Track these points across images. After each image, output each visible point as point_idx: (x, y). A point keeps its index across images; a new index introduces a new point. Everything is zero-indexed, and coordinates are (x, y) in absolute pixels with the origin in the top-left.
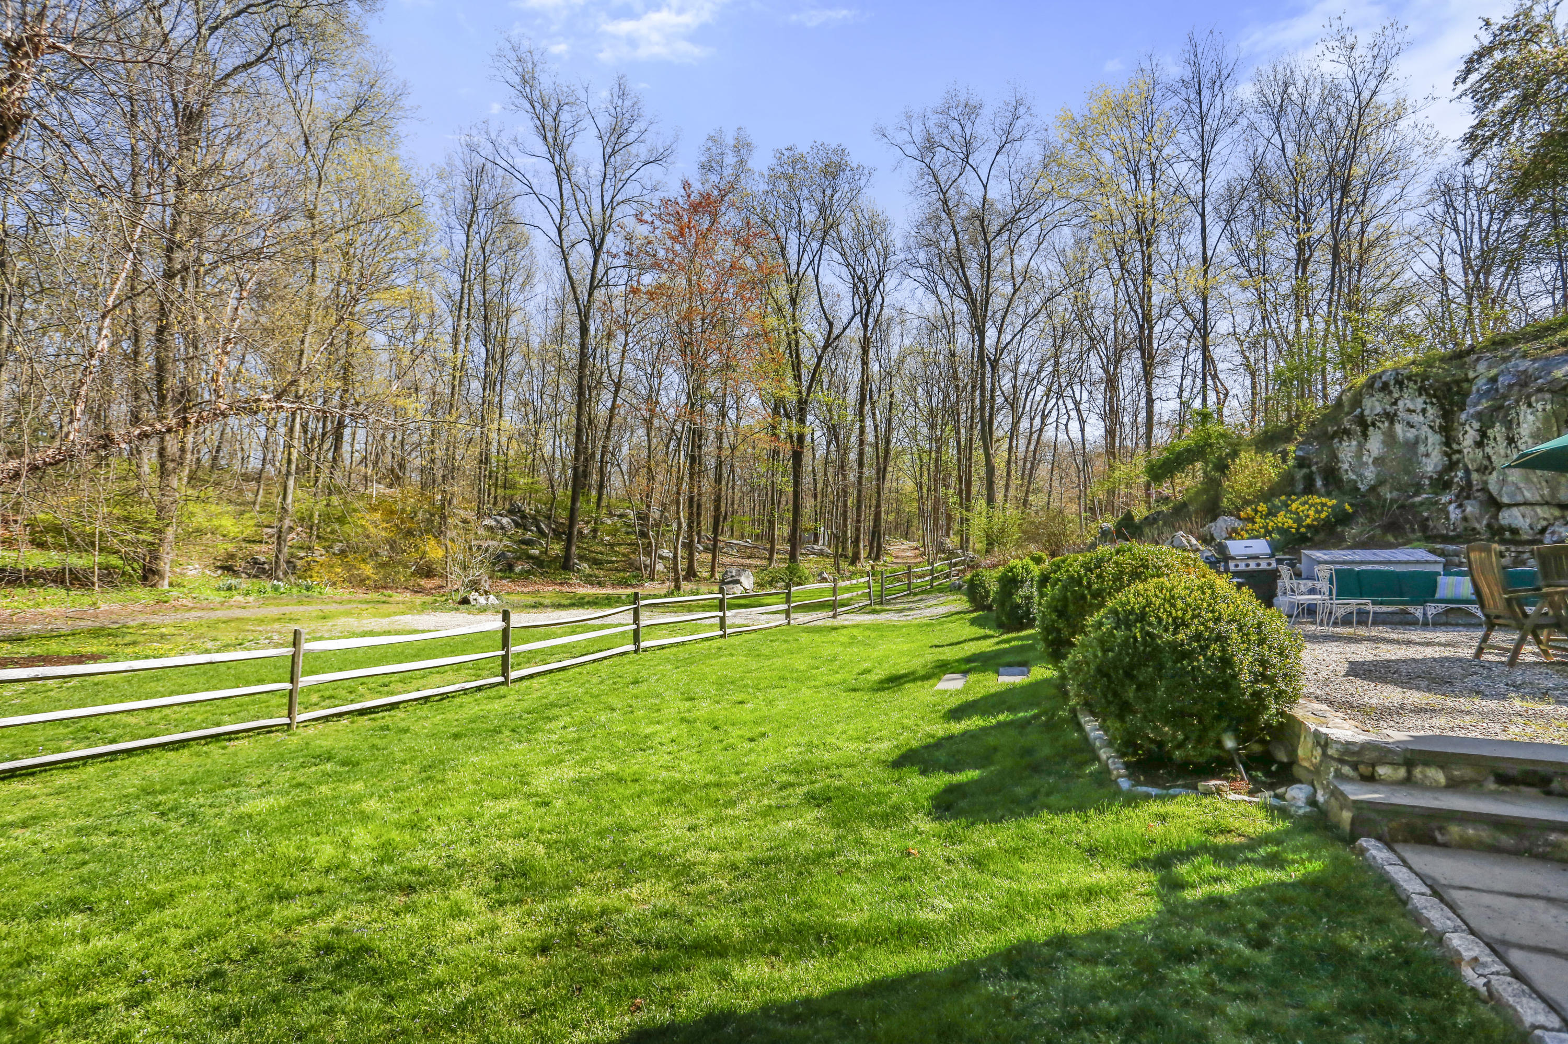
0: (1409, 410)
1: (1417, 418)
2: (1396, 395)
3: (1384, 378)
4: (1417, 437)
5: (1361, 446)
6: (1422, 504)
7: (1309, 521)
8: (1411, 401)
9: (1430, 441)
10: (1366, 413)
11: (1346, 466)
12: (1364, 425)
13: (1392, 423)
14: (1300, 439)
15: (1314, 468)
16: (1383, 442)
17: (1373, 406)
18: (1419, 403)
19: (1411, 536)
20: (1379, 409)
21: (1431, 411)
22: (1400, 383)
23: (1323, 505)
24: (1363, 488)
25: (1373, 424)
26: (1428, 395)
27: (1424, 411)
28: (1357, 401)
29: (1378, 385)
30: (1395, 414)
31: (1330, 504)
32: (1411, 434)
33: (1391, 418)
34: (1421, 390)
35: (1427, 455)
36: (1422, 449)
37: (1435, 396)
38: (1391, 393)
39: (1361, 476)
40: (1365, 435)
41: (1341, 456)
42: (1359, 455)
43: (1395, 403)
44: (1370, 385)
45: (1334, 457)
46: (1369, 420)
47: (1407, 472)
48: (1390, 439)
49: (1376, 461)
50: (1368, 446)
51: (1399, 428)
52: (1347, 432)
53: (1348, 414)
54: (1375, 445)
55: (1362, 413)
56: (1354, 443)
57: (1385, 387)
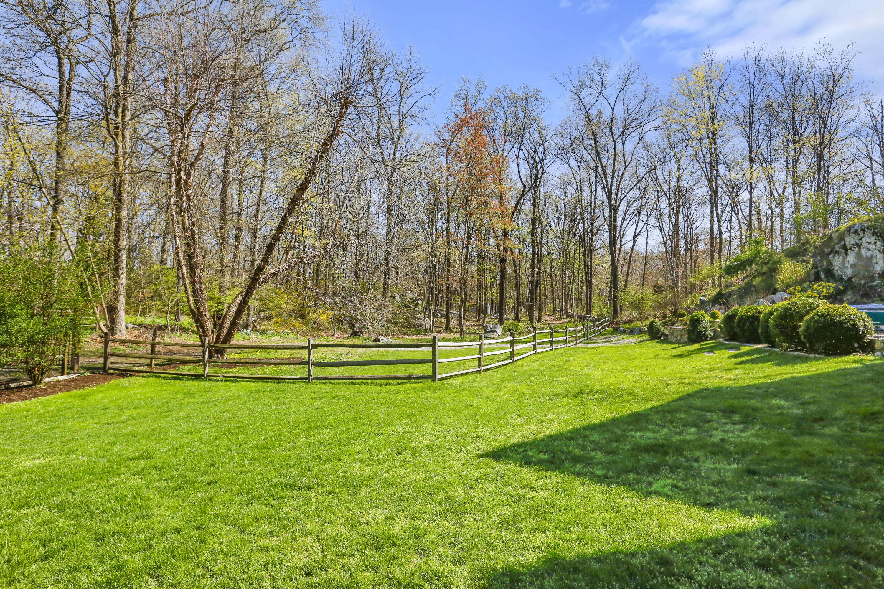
0: (868, 243)
1: (872, 246)
2: (861, 236)
3: (855, 228)
4: (872, 255)
5: (844, 259)
6: (877, 286)
7: (824, 294)
8: (868, 239)
9: (878, 257)
10: (847, 243)
11: (837, 268)
12: (846, 249)
13: (860, 248)
14: (810, 254)
15: (819, 269)
16: (856, 257)
17: (850, 240)
18: (873, 240)
19: (874, 299)
20: (853, 242)
21: (878, 243)
22: (863, 230)
23: (830, 286)
24: (845, 278)
25: (850, 249)
26: (877, 236)
27: (875, 243)
28: (841, 238)
29: (853, 230)
30: (861, 244)
31: (833, 286)
32: (869, 254)
33: (859, 246)
34: (874, 234)
35: (877, 263)
36: (874, 260)
37: (880, 236)
38: (859, 234)
39: (845, 273)
40: (846, 254)
41: (834, 263)
42: (843, 263)
43: (861, 239)
44: (849, 230)
45: (830, 263)
46: (848, 247)
47: (867, 271)
48: (859, 255)
49: (852, 265)
50: (848, 259)
51: (863, 251)
52: (837, 252)
53: (837, 244)
54: (851, 258)
55: (845, 244)
56: (841, 257)
57: (856, 232)
